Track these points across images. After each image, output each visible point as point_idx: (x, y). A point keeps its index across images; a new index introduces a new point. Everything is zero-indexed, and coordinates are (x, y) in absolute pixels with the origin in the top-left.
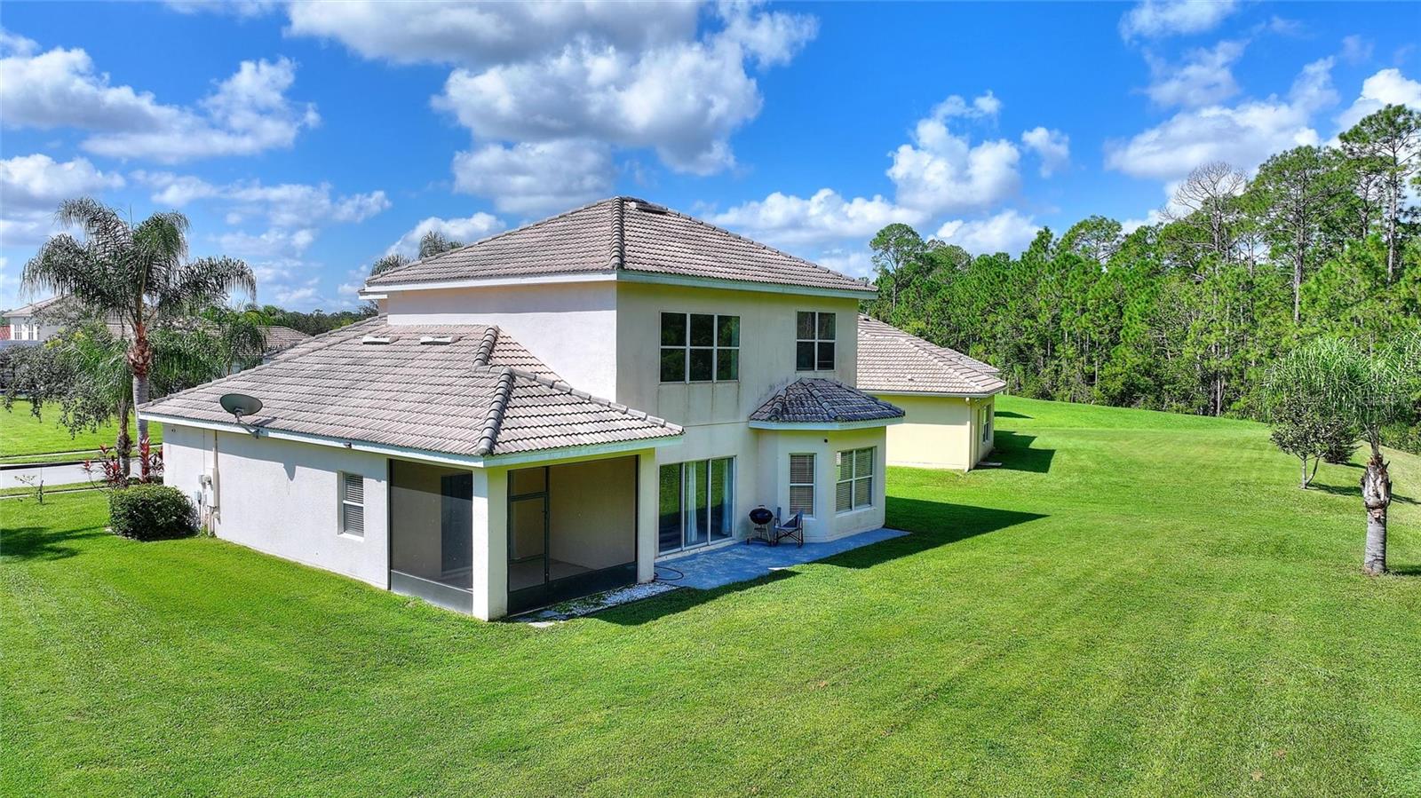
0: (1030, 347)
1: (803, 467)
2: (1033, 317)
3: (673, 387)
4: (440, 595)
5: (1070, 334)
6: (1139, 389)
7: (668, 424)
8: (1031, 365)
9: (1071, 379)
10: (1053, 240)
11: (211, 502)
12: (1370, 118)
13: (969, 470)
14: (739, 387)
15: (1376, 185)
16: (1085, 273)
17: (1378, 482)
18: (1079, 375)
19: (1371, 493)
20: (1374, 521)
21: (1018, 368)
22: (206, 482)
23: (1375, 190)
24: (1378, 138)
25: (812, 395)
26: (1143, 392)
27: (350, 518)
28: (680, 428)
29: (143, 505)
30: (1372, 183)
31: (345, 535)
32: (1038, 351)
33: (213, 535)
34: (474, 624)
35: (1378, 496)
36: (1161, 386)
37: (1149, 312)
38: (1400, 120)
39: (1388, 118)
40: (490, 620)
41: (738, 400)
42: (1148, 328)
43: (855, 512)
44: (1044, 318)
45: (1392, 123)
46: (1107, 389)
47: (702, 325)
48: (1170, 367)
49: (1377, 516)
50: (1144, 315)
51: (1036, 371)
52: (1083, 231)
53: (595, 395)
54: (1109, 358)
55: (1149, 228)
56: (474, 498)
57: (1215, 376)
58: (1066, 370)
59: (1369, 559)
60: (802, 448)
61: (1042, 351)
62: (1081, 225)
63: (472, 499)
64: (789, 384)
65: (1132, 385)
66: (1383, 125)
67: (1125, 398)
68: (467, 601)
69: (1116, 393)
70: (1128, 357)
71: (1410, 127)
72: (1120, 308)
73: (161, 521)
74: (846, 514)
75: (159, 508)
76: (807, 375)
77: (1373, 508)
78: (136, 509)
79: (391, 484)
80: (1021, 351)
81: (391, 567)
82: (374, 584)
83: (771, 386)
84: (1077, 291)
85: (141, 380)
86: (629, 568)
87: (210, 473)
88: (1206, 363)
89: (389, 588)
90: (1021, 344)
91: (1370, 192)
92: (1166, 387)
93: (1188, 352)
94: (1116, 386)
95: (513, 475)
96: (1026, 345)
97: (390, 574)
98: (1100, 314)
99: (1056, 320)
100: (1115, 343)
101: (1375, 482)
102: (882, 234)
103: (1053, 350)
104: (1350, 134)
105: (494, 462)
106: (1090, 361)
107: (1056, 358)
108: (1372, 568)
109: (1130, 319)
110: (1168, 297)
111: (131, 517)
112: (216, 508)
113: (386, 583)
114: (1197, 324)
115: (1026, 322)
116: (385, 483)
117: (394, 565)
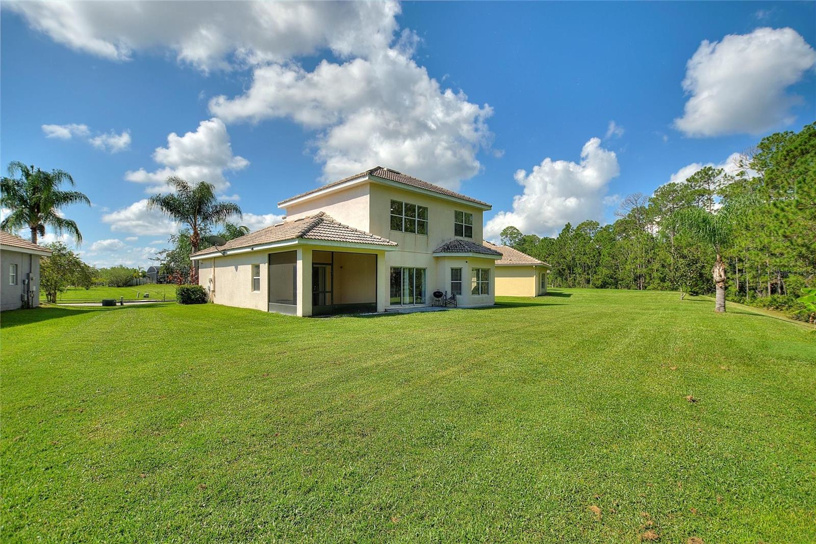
0: (564, 270)
1: (456, 274)
2: (564, 258)
3: (397, 233)
4: (286, 310)
5: (579, 264)
6: (608, 284)
7: (390, 242)
8: (564, 277)
9: (581, 282)
10: (571, 228)
11: (212, 289)
12: (698, 172)
13: (536, 296)
14: (428, 238)
15: (702, 201)
16: (585, 239)
17: (721, 270)
18: (583, 280)
19: (718, 275)
20: (719, 288)
21: (559, 279)
22: (211, 281)
23: (701, 202)
24: (702, 180)
25: (461, 244)
26: (610, 285)
27: (256, 285)
28: (396, 244)
29: (186, 291)
30: (700, 200)
31: (255, 292)
32: (567, 271)
33: (213, 302)
34: (298, 318)
35: (721, 276)
36: (617, 282)
37: (611, 253)
38: (710, 173)
39: (705, 172)
40: (303, 316)
41: (427, 244)
42: (611, 259)
43: (481, 296)
44: (569, 258)
45: (707, 174)
46: (595, 284)
47: (410, 209)
48: (620, 274)
49: (721, 285)
50: (609, 254)
51: (566, 279)
52: (584, 226)
53: (358, 229)
54: (595, 272)
55: (610, 225)
56: (298, 261)
57: (640, 277)
58: (578, 278)
59: (717, 306)
60: (457, 265)
61: (569, 271)
62: (583, 224)
63: (296, 263)
64: (451, 241)
65: (605, 282)
66: (703, 175)
67: (604, 286)
68: (295, 310)
69: (599, 286)
70: (604, 271)
71: (714, 175)
72: (599, 252)
73: (193, 297)
74: (476, 296)
75: (193, 292)
76: (459, 238)
77: (719, 282)
78: (184, 292)
79: (269, 264)
80: (560, 271)
81: (269, 301)
82: (263, 310)
83: (443, 240)
84: (581, 246)
85: (195, 248)
86: (373, 304)
87: (212, 277)
88: (635, 271)
89: (268, 311)
90: (560, 269)
91: (700, 204)
92: (620, 282)
93: (628, 267)
94: (599, 283)
95: (315, 253)
96: (562, 269)
97: (269, 304)
98: (592, 255)
99: (573, 259)
100: (598, 265)
101: (719, 270)
102: (505, 230)
103: (573, 271)
104: (690, 179)
105: (303, 242)
106: (588, 274)
107: (574, 273)
108: (719, 310)
109: (604, 255)
110: (619, 246)
111: (182, 295)
112: (214, 291)
113: (267, 309)
114: (632, 255)
115: (562, 260)
116: (267, 264)
117: (271, 300)
